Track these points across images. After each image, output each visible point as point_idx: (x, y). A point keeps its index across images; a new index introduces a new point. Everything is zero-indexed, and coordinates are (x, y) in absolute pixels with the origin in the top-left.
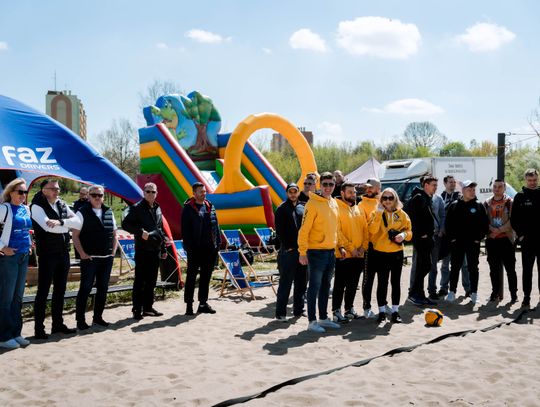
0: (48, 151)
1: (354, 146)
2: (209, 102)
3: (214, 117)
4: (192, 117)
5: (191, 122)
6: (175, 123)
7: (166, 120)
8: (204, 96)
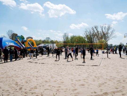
0: (13, 43)
1: (39, 40)
2: (23, 37)
3: (24, 38)
4: (21, 38)
5: (21, 39)
6: (19, 39)
7: (18, 38)
8: (23, 36)
